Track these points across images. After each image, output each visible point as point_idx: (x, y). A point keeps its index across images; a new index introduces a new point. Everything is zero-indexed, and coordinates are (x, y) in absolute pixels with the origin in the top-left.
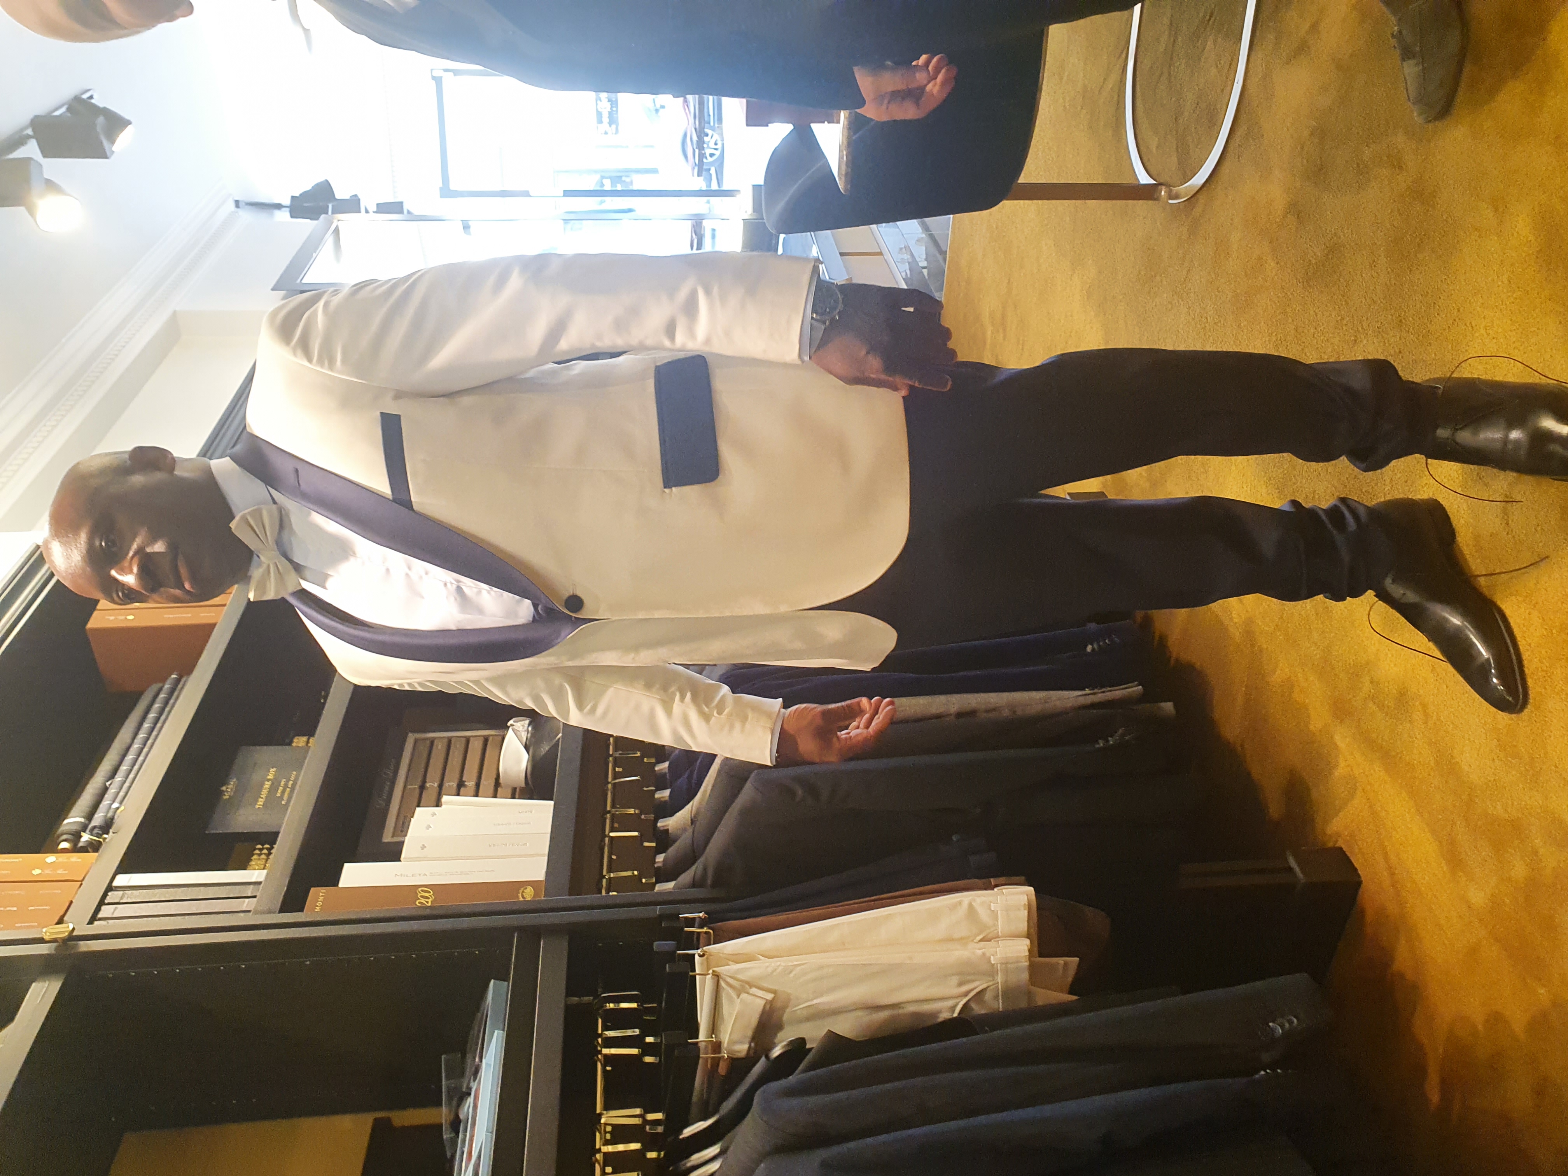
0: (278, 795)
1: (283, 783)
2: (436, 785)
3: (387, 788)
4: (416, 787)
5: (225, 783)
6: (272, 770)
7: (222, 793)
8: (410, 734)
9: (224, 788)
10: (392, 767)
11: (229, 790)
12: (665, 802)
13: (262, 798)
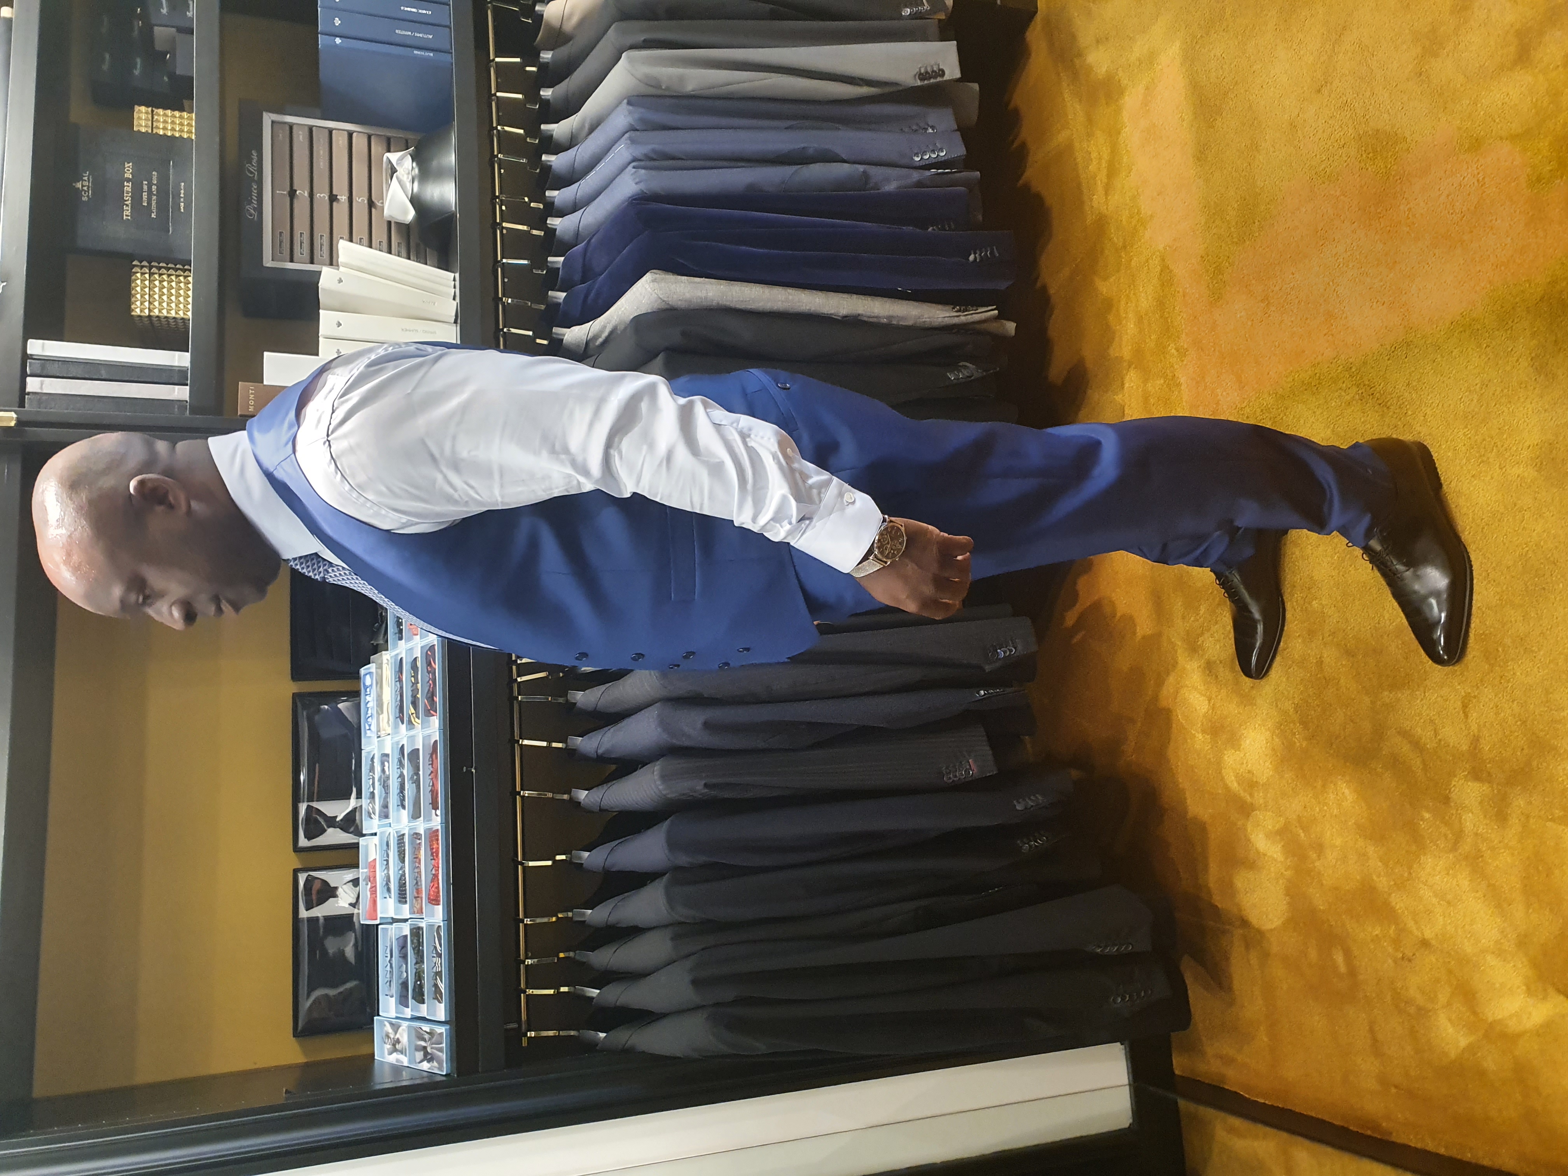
0: (145, 204)
1: (145, 188)
2: (306, 194)
3: (255, 193)
4: (285, 193)
5: (80, 179)
6: (128, 166)
7: (78, 192)
8: (264, 114)
9: (79, 185)
10: (254, 162)
11: (85, 188)
12: (559, 304)
13: (127, 205)
